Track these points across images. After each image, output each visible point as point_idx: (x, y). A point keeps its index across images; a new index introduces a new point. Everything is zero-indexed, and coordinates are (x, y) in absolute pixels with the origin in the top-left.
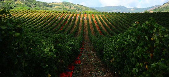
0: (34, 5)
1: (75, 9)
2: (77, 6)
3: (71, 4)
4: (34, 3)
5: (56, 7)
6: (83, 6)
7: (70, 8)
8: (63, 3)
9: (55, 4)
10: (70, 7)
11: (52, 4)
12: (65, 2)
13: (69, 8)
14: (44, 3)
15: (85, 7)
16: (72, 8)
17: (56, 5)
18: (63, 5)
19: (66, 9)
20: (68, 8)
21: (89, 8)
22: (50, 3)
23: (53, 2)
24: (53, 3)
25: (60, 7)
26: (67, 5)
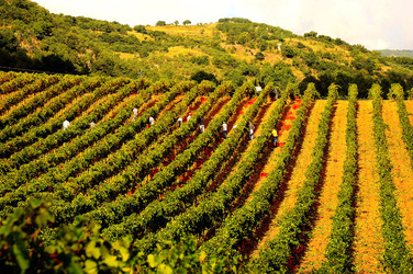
0: (40, 38)
1: (289, 61)
2: (301, 46)
3: (273, 30)
4: (38, 25)
5: (176, 51)
6: (339, 42)
7: (260, 57)
8: (224, 24)
9: (174, 32)
10: (256, 51)
11: (155, 34)
12: (238, 20)
13: (249, 58)
14: (108, 30)
15: (350, 48)
16: (273, 58)
17: (178, 41)
18: (224, 36)
19: (232, 63)
20: (244, 55)
21: (377, 53)
22: (140, 29)
23: (161, 24)
24: (161, 29)
25: (198, 53)
26: (242, 42)
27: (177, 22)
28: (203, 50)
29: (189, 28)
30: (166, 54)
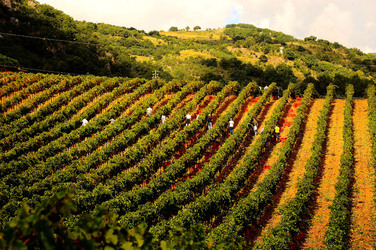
1: (290, 63)
2: (301, 49)
3: (276, 35)
6: (337, 46)
7: (264, 59)
8: (231, 30)
10: (260, 54)
11: (167, 39)
12: (244, 26)
13: (254, 60)
14: (126, 36)
15: (347, 51)
16: (276, 60)
17: (189, 44)
19: (238, 65)
20: (249, 58)
23: (174, 29)
24: (174, 34)
25: (207, 56)
27: (188, 28)
28: (211, 54)
29: (200, 33)
30: (178, 57)
